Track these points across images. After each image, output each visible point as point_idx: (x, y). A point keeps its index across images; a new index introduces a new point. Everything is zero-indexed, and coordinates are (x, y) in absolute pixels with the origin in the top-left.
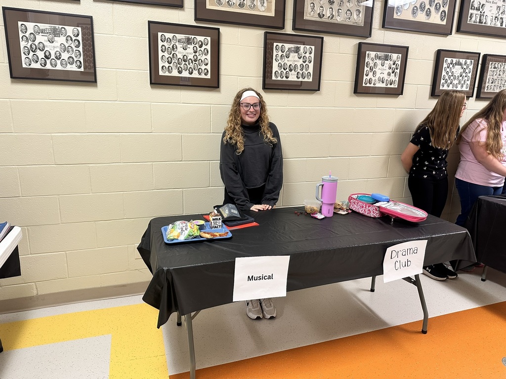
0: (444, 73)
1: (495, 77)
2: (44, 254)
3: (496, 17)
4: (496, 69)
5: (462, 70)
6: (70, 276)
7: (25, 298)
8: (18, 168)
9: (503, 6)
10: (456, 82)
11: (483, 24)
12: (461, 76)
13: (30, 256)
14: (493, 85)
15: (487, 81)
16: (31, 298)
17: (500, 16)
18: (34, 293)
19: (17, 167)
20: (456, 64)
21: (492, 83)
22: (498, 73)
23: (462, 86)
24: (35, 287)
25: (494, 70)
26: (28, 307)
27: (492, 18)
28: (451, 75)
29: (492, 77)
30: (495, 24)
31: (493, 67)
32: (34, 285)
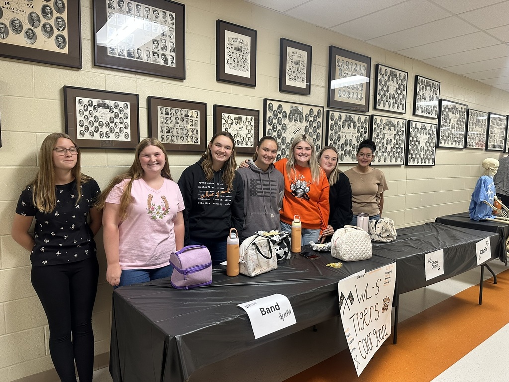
0: (79, 118)
1: (170, 126)
3: (154, 53)
4: (169, 116)
5: (113, 115)
9: (161, 40)
10: (105, 130)
11: (135, 59)
12: (112, 122)
14: (170, 134)
15: (159, 130)
17: (161, 52)
20: (99, 106)
21: (168, 132)
22: (174, 121)
23: (117, 135)
25: (167, 116)
27: (147, 53)
28: (93, 120)
29: (165, 125)
30: (154, 61)
31: (164, 113)
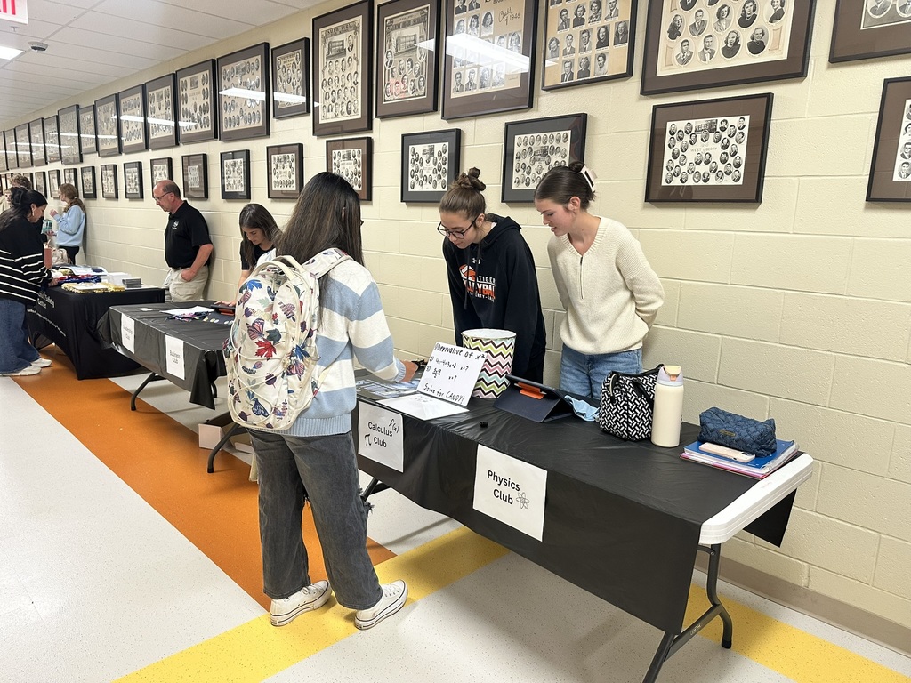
2: (838, 521)
6: (875, 585)
7: (786, 583)
8: (835, 356)
13: (814, 514)
16: (795, 588)
18: (803, 582)
19: (834, 354)
24: (806, 572)
26: (785, 601)
32: (806, 569)
